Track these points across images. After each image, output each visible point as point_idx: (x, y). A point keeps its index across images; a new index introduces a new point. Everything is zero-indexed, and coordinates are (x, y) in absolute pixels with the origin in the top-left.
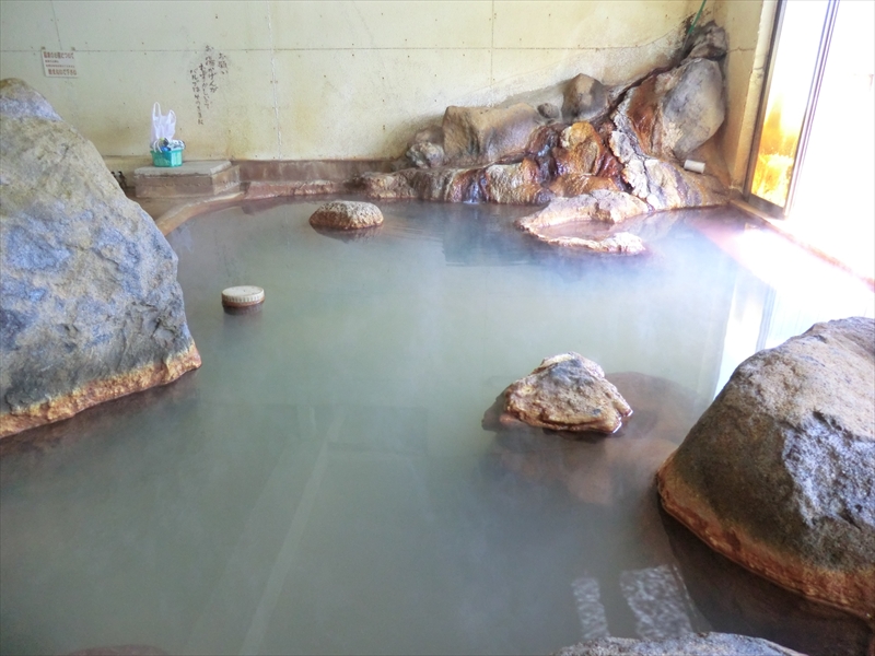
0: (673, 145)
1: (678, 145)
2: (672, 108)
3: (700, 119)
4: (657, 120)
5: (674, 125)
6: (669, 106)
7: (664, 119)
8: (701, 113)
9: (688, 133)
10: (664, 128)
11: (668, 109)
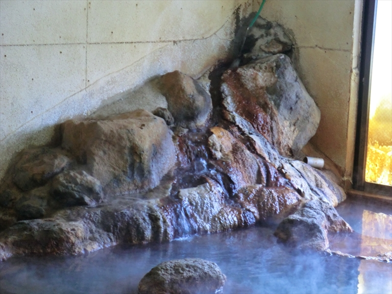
0: (291, 143)
1: (295, 143)
2: (285, 107)
3: (311, 115)
4: (272, 119)
5: (288, 123)
6: (282, 104)
7: (279, 117)
8: (310, 110)
9: (302, 130)
10: (281, 127)
11: (282, 107)
